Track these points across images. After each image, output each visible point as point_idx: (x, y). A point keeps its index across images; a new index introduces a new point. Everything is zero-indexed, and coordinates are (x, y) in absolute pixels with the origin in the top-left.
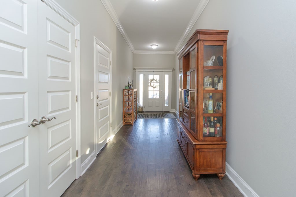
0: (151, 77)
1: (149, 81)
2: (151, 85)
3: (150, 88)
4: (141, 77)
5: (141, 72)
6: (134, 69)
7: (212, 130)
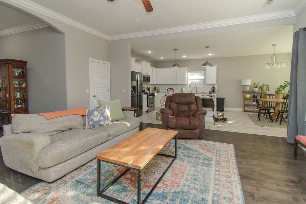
7: (20, 106)
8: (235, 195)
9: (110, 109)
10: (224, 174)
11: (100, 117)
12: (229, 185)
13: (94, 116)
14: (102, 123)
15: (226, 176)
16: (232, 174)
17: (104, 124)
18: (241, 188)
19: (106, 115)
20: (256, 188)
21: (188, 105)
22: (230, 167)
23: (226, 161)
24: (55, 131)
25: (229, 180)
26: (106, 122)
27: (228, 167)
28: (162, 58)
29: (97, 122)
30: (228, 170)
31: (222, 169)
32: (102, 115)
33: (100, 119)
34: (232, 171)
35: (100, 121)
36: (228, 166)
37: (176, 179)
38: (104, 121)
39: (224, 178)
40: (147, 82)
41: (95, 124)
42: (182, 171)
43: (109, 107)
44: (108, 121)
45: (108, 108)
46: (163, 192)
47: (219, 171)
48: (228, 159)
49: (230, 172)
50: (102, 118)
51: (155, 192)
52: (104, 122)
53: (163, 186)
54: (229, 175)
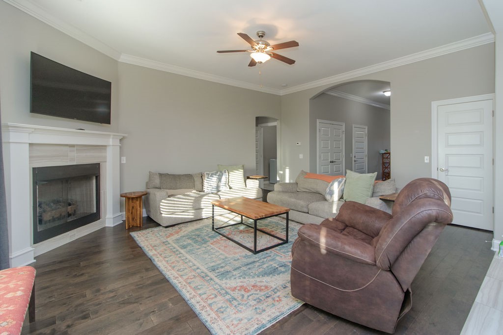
8: (163, 262)
10: (186, 271)
12: (173, 265)
15: (182, 270)
16: (177, 276)
18: (160, 269)
20: (144, 278)
22: (187, 283)
23: (199, 289)
25: (176, 269)
27: (189, 281)
30: (185, 277)
31: (193, 273)
34: (180, 279)
36: (189, 283)
39: (182, 267)
47: (194, 270)
48: (200, 295)
49: (181, 276)
54: (179, 273)
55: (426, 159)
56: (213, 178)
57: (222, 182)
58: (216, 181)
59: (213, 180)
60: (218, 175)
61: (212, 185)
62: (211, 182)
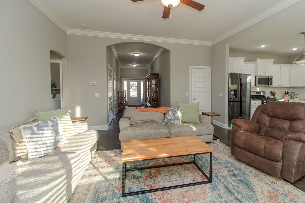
0: (132, 83)
1: (131, 86)
2: (132, 88)
3: (131, 90)
4: (125, 83)
5: (125, 80)
6: (121, 78)
7: (155, 103)
9: (183, 111)
11: (172, 116)
13: (169, 115)
14: (172, 122)
17: (174, 123)
19: (177, 116)
21: (290, 121)
24: (142, 120)
26: (176, 122)
28: (295, 49)
29: (169, 120)
32: (174, 115)
33: (171, 118)
35: (171, 119)
37: (178, 199)
38: (174, 120)
40: (267, 85)
41: (168, 122)
42: (194, 198)
43: (183, 109)
44: (178, 121)
45: (181, 110)
46: (152, 199)
50: (173, 118)
51: (148, 195)
52: (174, 122)
53: (160, 195)
55: (187, 93)
56: (44, 132)
57: (60, 134)
58: (50, 135)
59: (45, 135)
60: (52, 126)
61: (46, 142)
62: (43, 139)
